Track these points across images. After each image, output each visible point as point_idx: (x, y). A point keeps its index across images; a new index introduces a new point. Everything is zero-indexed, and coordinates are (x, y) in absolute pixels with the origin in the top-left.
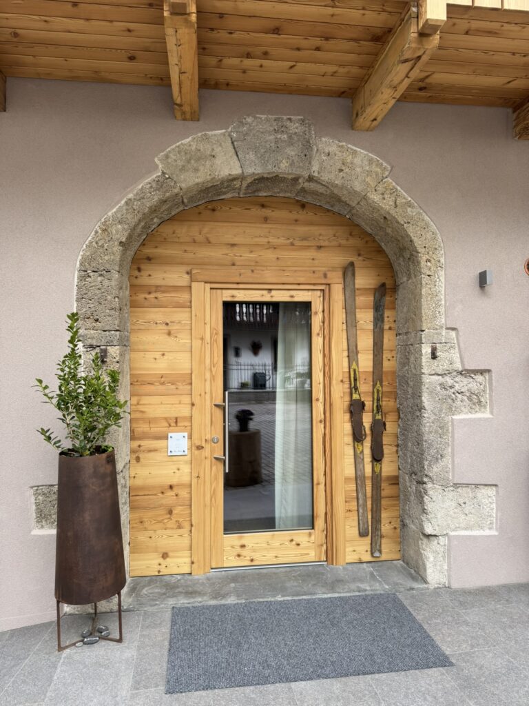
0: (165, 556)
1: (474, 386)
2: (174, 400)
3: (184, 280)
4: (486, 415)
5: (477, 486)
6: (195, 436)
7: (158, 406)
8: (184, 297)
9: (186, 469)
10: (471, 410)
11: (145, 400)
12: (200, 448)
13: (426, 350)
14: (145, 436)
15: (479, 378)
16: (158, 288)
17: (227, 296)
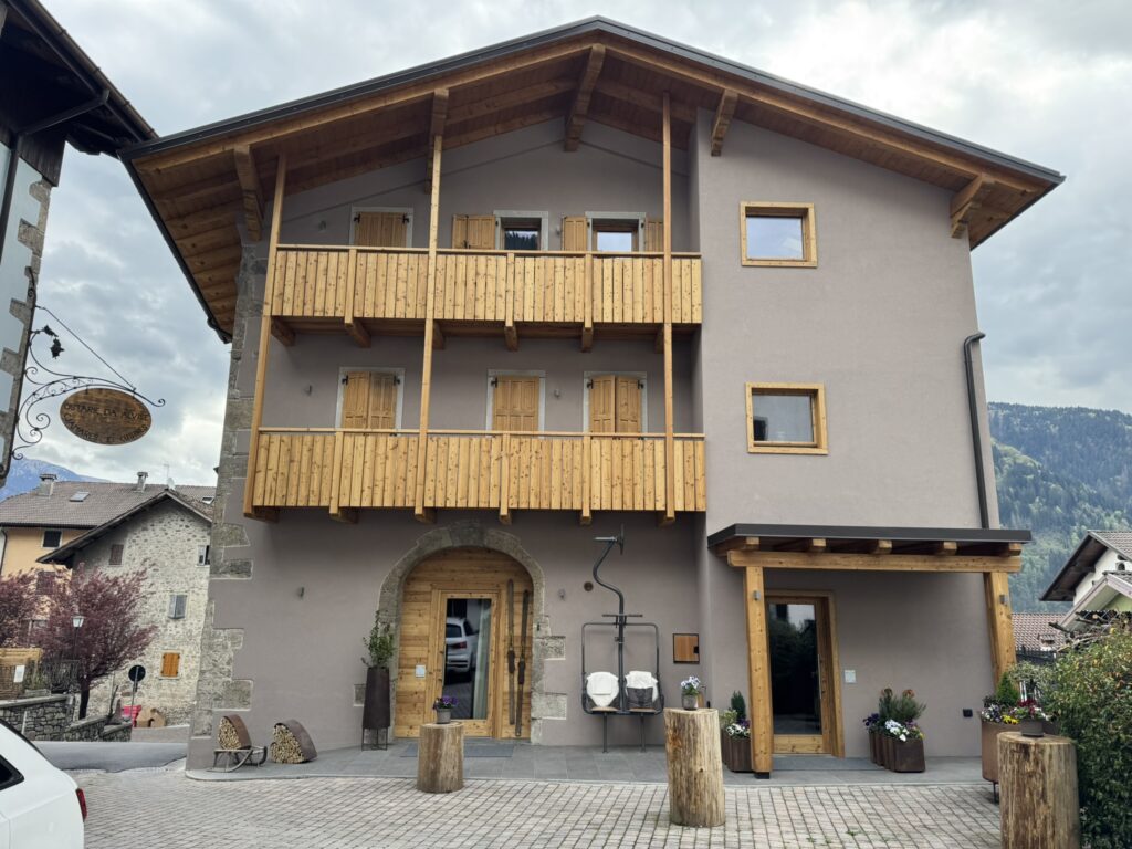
0: (411, 728)
1: (558, 644)
2: (420, 648)
3: (429, 588)
4: (563, 659)
5: (557, 694)
6: (429, 667)
7: (413, 651)
8: (428, 597)
9: (424, 684)
10: (556, 656)
11: (407, 648)
12: (431, 673)
13: (535, 626)
14: (405, 667)
15: (561, 640)
16: (416, 593)
17: (449, 596)
